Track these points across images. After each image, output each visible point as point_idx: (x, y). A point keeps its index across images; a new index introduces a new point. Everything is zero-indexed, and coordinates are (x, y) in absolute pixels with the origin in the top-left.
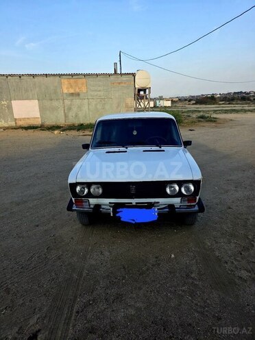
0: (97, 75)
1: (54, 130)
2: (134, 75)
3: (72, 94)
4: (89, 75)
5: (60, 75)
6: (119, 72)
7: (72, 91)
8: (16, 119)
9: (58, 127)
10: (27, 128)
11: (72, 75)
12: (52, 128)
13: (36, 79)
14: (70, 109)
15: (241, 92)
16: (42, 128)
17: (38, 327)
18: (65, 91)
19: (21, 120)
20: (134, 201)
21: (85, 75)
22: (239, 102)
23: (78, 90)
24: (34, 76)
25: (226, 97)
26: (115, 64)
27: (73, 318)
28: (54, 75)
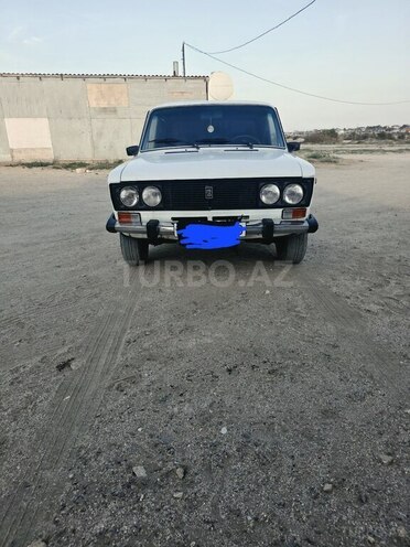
0: (145, 78)
1: (75, 168)
2: (205, 79)
3: (105, 110)
4: (131, 77)
5: (85, 77)
6: (181, 74)
7: (104, 104)
8: (12, 150)
9: (82, 165)
10: (30, 165)
11: (104, 77)
12: (72, 166)
13: (45, 82)
14: (100, 135)
15: (378, 127)
16: (55, 165)
17: (70, 357)
18: (94, 104)
19: (20, 152)
20: (210, 214)
21: (125, 78)
22: (374, 141)
23: (113, 104)
24: (41, 77)
25: (354, 134)
26: (175, 63)
27: (122, 347)
28: (74, 77)
